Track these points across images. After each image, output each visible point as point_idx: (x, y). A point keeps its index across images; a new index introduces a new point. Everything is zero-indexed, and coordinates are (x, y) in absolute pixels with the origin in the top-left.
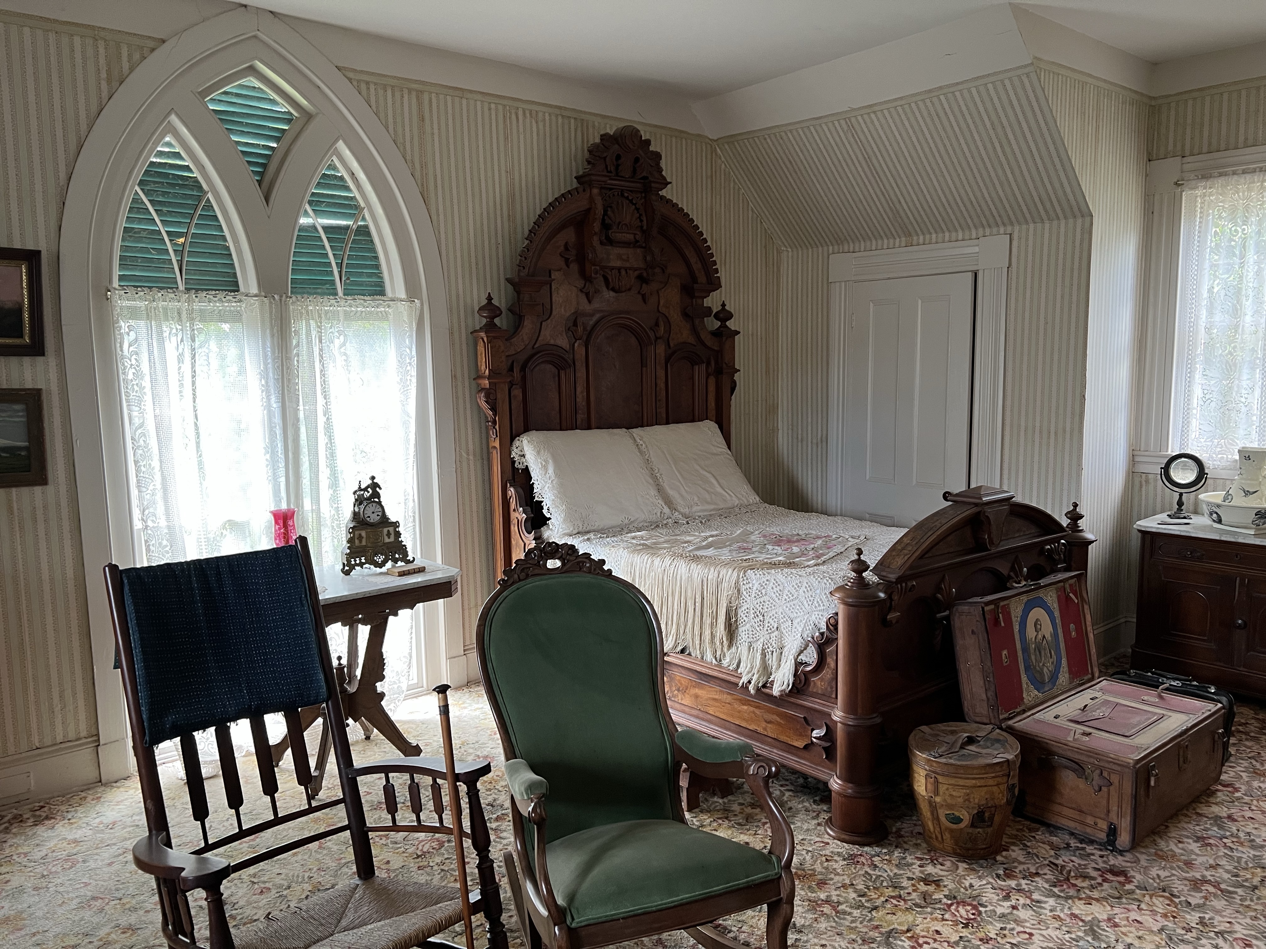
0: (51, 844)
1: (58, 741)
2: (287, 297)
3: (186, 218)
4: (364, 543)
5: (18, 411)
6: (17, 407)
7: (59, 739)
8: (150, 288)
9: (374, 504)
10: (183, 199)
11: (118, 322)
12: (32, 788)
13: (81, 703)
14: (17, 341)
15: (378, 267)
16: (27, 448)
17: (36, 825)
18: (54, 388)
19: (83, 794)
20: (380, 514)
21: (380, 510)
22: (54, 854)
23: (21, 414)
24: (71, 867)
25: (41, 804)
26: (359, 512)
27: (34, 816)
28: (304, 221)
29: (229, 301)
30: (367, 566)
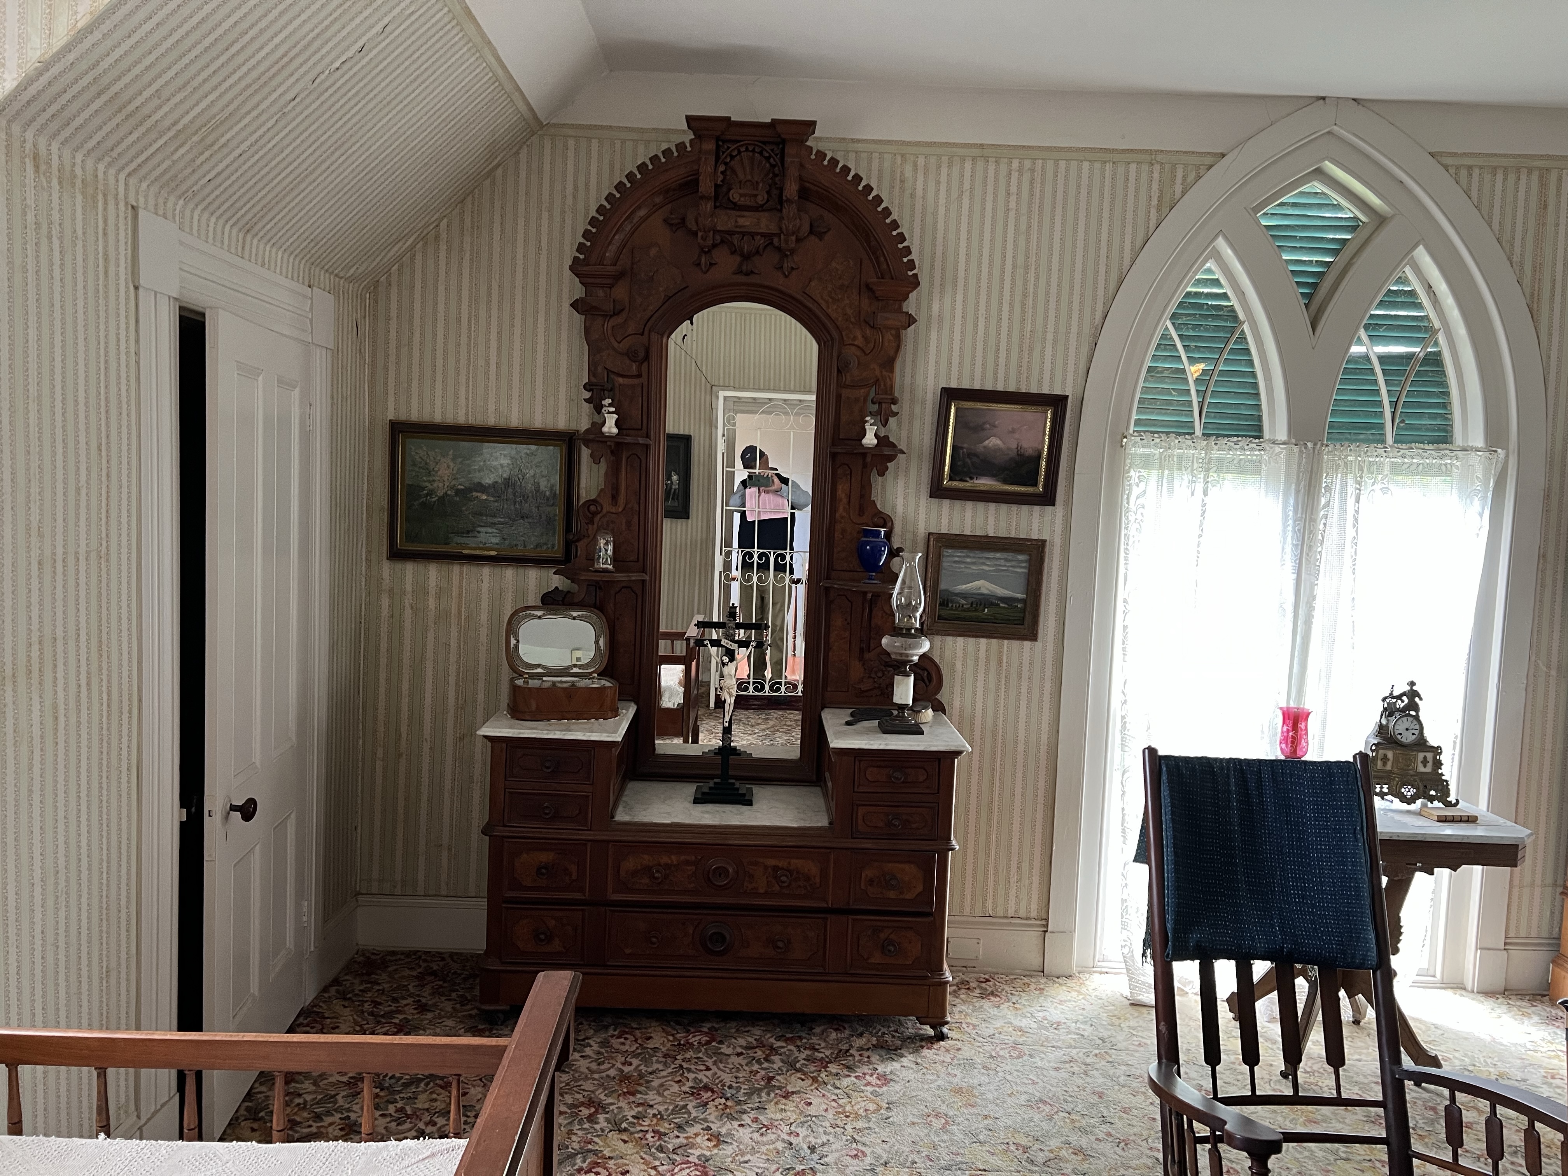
0: (999, 1024)
1: (1010, 915)
2: (1322, 445)
3: (1214, 353)
4: (1389, 767)
5: (1022, 562)
6: (1021, 557)
7: (1011, 913)
8: (1168, 433)
9: (1410, 719)
10: (1215, 331)
11: (1129, 472)
12: (980, 957)
13: (1036, 880)
14: (1030, 489)
15: (1446, 405)
16: (1024, 601)
17: (983, 998)
18: (1058, 540)
19: (1026, 980)
20: (1417, 732)
21: (1417, 727)
22: (1002, 1036)
23: (1024, 565)
24: (1018, 1058)
25: (987, 977)
26: (1387, 726)
27: (981, 988)
28: (1356, 349)
29: (1252, 449)
30: (1389, 797)
